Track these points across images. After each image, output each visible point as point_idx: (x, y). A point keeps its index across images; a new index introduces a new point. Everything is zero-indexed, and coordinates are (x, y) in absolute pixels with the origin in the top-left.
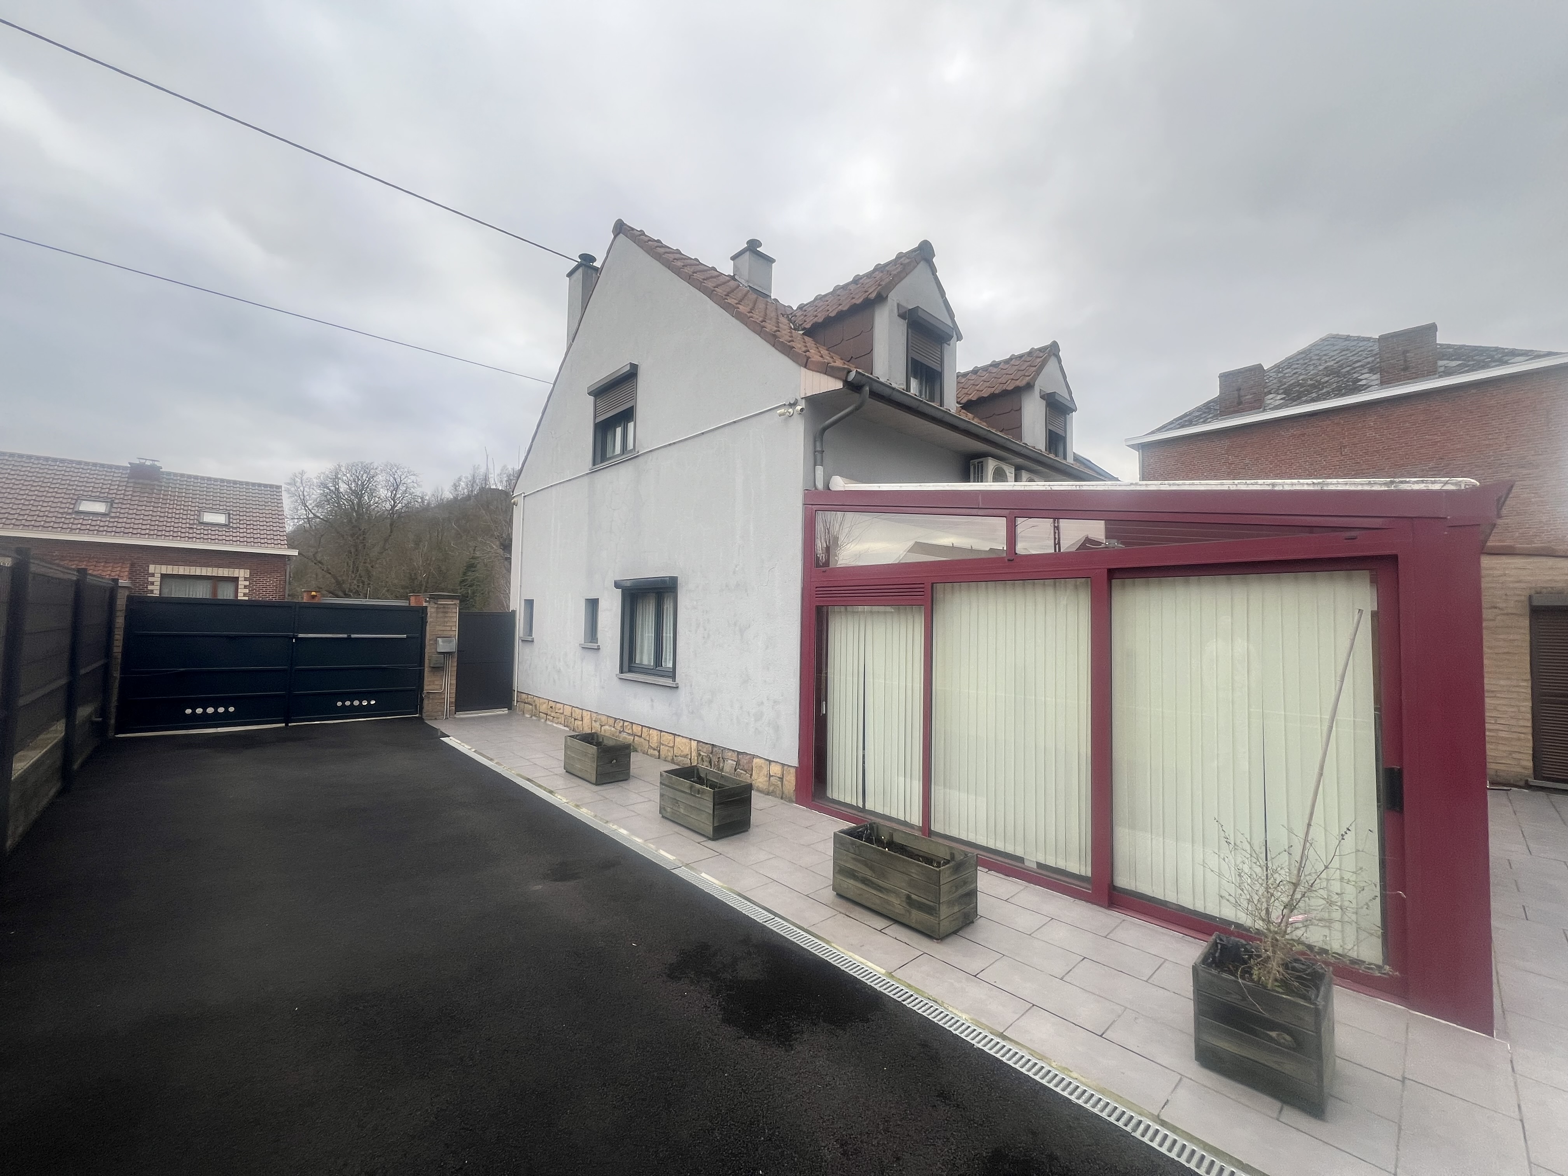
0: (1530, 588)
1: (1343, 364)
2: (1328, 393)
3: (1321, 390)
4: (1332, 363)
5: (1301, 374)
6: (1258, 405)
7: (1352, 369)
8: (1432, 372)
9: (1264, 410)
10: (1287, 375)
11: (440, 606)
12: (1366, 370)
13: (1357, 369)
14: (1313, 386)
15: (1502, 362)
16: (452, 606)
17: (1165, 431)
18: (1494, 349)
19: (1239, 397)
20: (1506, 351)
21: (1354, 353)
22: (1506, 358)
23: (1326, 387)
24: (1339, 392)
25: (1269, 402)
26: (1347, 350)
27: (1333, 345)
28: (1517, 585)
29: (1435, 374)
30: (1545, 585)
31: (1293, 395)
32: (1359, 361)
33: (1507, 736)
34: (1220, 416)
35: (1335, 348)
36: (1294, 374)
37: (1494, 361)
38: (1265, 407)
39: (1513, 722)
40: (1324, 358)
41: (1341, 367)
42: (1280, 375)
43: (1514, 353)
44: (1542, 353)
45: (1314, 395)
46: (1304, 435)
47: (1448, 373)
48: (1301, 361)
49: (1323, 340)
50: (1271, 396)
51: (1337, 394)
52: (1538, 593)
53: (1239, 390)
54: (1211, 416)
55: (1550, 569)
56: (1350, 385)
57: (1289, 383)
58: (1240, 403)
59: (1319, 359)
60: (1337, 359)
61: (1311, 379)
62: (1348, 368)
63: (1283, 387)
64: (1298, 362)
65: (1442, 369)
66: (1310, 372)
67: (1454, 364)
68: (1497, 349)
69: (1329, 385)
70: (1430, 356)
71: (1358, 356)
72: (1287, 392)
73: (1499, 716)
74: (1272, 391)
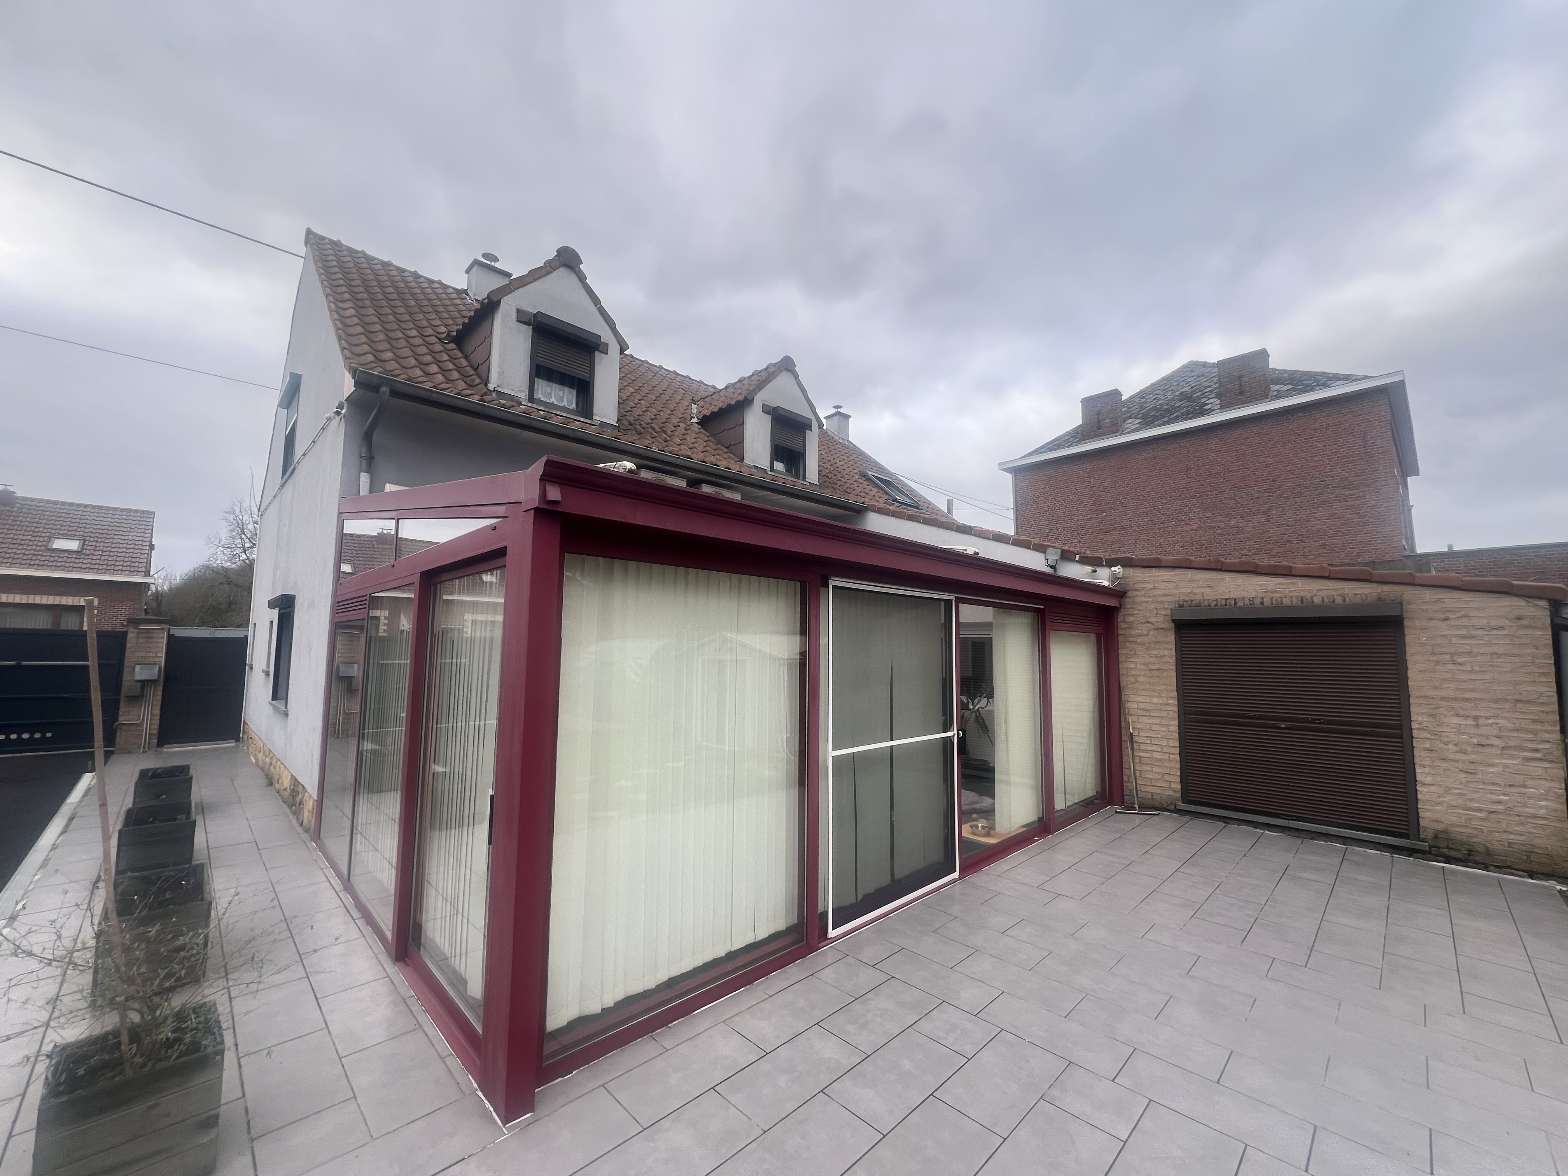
0: (1175, 602)
1: (1195, 390)
2: (1177, 417)
3: (1174, 414)
4: (1187, 389)
5: (1159, 400)
6: (1115, 429)
7: (1201, 395)
8: (1264, 396)
9: (1122, 434)
10: (1148, 400)
11: (141, 631)
12: (1213, 395)
13: (1207, 394)
14: (1167, 411)
15: (1325, 386)
16: (158, 631)
17: (1037, 455)
18: (1320, 374)
19: (1099, 421)
20: (1331, 375)
21: (1207, 379)
22: (1329, 382)
23: (1177, 411)
24: (1187, 416)
25: (1128, 426)
26: (1202, 376)
27: (1192, 371)
28: (1163, 599)
29: (1267, 398)
30: (1187, 598)
31: (1149, 421)
32: (1209, 386)
33: (1160, 757)
34: (1083, 440)
35: (1193, 374)
36: (1154, 399)
37: (1319, 386)
38: (1123, 431)
39: (1164, 742)
40: (1182, 383)
41: (1194, 392)
42: (1143, 400)
43: (1337, 378)
44: (1359, 377)
45: (1166, 419)
46: (1154, 458)
47: (1279, 396)
48: (1162, 387)
49: (1184, 366)
50: (1131, 420)
51: (1186, 418)
52: (1180, 607)
53: (1099, 414)
54: (1077, 440)
55: (1189, 581)
56: (1197, 409)
57: (1148, 408)
58: (1099, 427)
59: (1177, 385)
60: (1192, 385)
61: (1167, 404)
62: (1200, 393)
63: (1142, 412)
64: (1159, 388)
65: (1275, 393)
66: (1167, 398)
67: (1285, 388)
68: (1323, 373)
69: (1180, 409)
70: (1261, 381)
71: (1210, 382)
72: (1144, 417)
73: (1153, 736)
74: (1132, 416)
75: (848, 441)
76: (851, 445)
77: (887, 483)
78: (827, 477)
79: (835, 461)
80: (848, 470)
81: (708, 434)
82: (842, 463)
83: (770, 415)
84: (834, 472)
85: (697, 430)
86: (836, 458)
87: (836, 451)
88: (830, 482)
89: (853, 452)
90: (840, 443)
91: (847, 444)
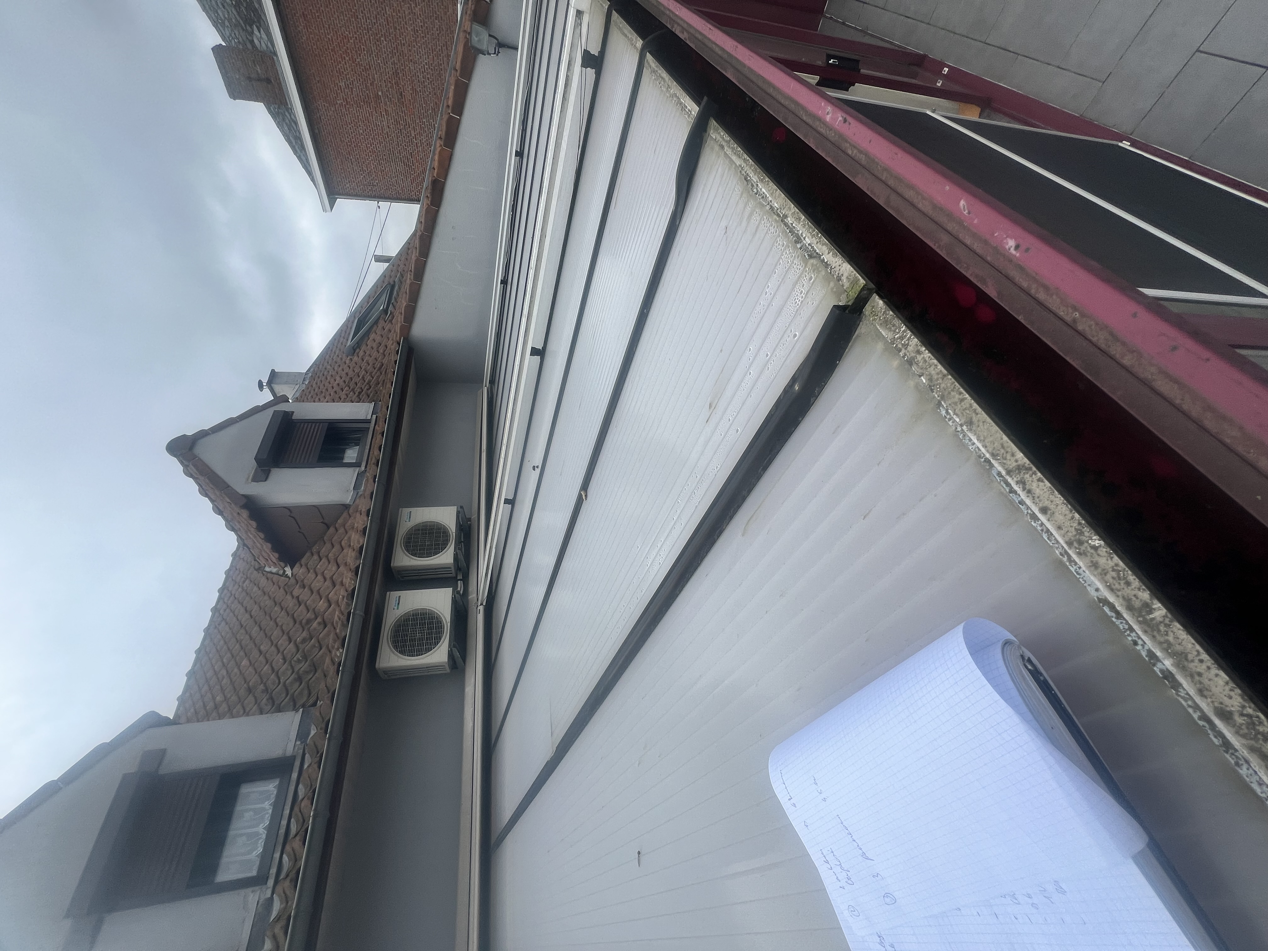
6: (268, 59)
9: (275, 54)
17: (310, 166)
19: (259, 80)
25: (263, 45)
31: (253, 16)
34: (287, 105)
38: (271, 52)
42: (227, 23)
50: (256, 41)
53: (250, 79)
54: (287, 114)
58: (268, 81)
63: (243, 25)
72: (249, 22)
74: (250, 38)
75: (306, 374)
76: (312, 370)
77: (361, 323)
78: (360, 393)
79: (335, 385)
80: (347, 370)
81: (308, 554)
82: (338, 378)
83: (270, 471)
84: (352, 385)
85: (303, 570)
86: (330, 385)
87: (322, 387)
88: (368, 389)
89: (321, 366)
90: (309, 382)
91: (310, 374)
